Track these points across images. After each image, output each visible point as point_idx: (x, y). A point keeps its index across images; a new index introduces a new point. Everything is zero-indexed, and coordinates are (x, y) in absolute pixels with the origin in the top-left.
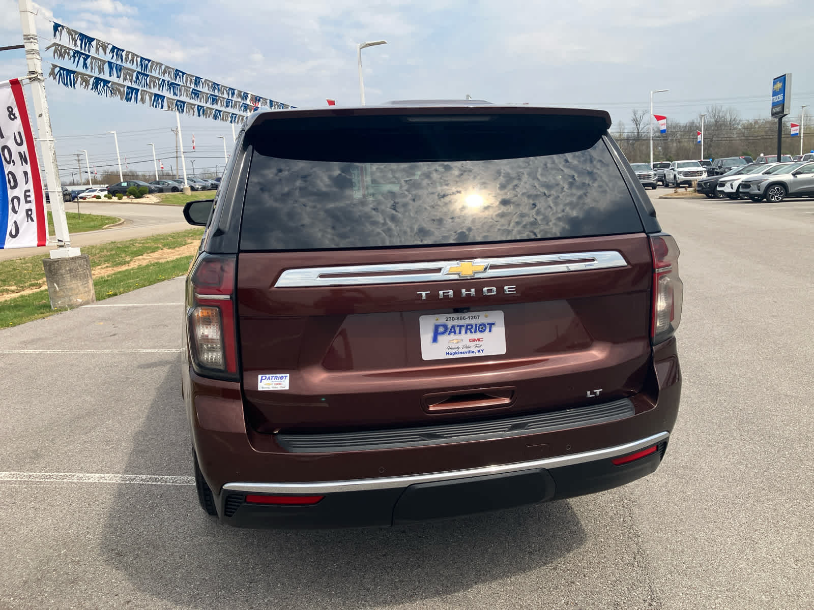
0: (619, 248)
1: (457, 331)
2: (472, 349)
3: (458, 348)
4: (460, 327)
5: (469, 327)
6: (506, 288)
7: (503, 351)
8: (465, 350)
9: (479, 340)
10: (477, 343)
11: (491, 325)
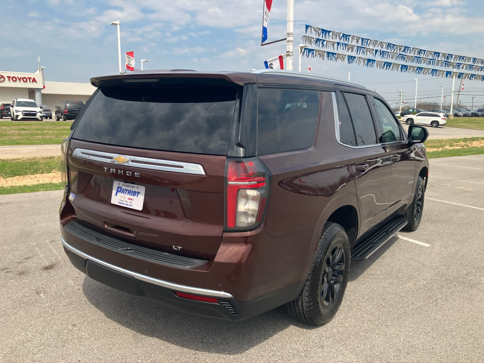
0: (202, 164)
1: (125, 193)
2: (128, 203)
3: (123, 201)
4: (126, 190)
5: (130, 192)
6: (135, 173)
7: (140, 208)
8: (126, 203)
9: (132, 199)
10: (131, 201)
11: (139, 193)
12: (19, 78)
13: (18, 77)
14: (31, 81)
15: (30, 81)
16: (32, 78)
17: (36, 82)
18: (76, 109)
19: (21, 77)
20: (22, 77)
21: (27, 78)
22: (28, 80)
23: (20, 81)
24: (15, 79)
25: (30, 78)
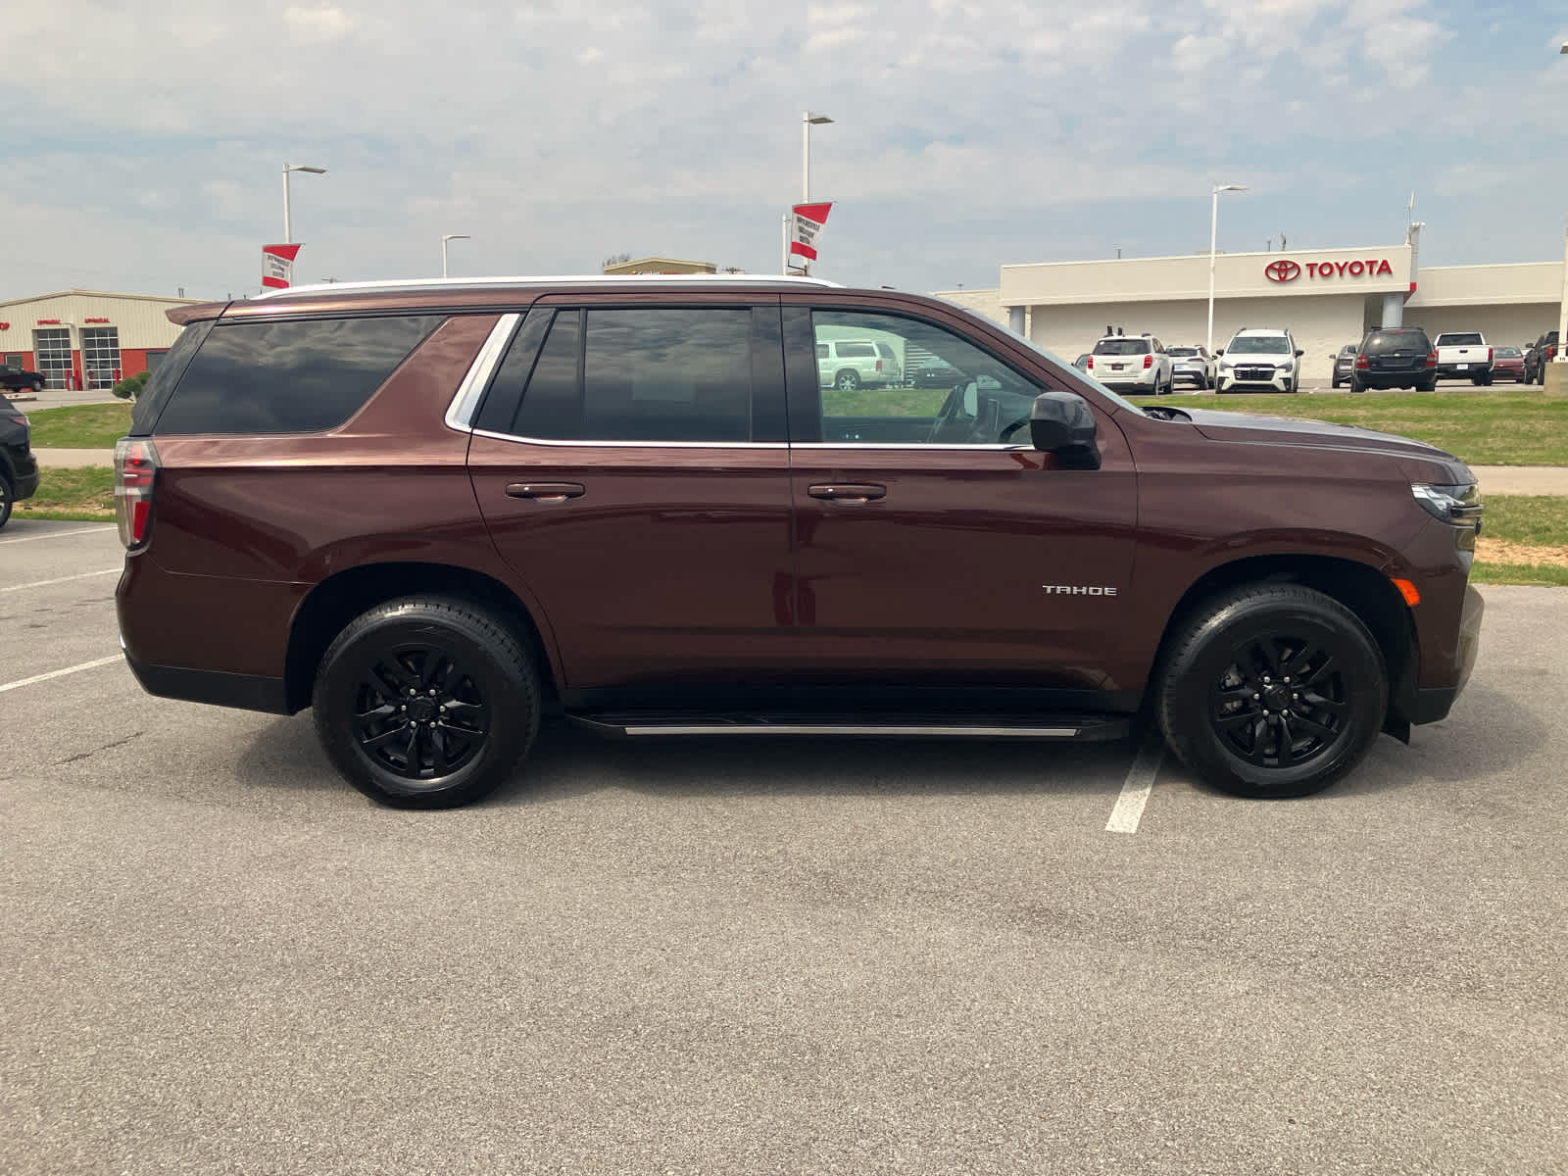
12: (1341, 265)
13: (1337, 264)
14: (1376, 269)
15: (1371, 272)
16: (1380, 263)
17: (1390, 272)
18: (1397, 355)
19: (1346, 263)
20: (1351, 262)
21: (1364, 263)
22: (1367, 269)
23: (1341, 274)
24: (1325, 270)
25: (1371, 263)
